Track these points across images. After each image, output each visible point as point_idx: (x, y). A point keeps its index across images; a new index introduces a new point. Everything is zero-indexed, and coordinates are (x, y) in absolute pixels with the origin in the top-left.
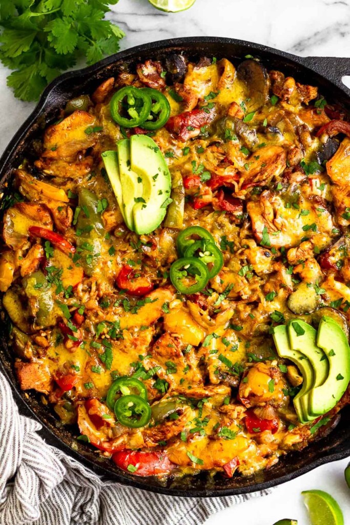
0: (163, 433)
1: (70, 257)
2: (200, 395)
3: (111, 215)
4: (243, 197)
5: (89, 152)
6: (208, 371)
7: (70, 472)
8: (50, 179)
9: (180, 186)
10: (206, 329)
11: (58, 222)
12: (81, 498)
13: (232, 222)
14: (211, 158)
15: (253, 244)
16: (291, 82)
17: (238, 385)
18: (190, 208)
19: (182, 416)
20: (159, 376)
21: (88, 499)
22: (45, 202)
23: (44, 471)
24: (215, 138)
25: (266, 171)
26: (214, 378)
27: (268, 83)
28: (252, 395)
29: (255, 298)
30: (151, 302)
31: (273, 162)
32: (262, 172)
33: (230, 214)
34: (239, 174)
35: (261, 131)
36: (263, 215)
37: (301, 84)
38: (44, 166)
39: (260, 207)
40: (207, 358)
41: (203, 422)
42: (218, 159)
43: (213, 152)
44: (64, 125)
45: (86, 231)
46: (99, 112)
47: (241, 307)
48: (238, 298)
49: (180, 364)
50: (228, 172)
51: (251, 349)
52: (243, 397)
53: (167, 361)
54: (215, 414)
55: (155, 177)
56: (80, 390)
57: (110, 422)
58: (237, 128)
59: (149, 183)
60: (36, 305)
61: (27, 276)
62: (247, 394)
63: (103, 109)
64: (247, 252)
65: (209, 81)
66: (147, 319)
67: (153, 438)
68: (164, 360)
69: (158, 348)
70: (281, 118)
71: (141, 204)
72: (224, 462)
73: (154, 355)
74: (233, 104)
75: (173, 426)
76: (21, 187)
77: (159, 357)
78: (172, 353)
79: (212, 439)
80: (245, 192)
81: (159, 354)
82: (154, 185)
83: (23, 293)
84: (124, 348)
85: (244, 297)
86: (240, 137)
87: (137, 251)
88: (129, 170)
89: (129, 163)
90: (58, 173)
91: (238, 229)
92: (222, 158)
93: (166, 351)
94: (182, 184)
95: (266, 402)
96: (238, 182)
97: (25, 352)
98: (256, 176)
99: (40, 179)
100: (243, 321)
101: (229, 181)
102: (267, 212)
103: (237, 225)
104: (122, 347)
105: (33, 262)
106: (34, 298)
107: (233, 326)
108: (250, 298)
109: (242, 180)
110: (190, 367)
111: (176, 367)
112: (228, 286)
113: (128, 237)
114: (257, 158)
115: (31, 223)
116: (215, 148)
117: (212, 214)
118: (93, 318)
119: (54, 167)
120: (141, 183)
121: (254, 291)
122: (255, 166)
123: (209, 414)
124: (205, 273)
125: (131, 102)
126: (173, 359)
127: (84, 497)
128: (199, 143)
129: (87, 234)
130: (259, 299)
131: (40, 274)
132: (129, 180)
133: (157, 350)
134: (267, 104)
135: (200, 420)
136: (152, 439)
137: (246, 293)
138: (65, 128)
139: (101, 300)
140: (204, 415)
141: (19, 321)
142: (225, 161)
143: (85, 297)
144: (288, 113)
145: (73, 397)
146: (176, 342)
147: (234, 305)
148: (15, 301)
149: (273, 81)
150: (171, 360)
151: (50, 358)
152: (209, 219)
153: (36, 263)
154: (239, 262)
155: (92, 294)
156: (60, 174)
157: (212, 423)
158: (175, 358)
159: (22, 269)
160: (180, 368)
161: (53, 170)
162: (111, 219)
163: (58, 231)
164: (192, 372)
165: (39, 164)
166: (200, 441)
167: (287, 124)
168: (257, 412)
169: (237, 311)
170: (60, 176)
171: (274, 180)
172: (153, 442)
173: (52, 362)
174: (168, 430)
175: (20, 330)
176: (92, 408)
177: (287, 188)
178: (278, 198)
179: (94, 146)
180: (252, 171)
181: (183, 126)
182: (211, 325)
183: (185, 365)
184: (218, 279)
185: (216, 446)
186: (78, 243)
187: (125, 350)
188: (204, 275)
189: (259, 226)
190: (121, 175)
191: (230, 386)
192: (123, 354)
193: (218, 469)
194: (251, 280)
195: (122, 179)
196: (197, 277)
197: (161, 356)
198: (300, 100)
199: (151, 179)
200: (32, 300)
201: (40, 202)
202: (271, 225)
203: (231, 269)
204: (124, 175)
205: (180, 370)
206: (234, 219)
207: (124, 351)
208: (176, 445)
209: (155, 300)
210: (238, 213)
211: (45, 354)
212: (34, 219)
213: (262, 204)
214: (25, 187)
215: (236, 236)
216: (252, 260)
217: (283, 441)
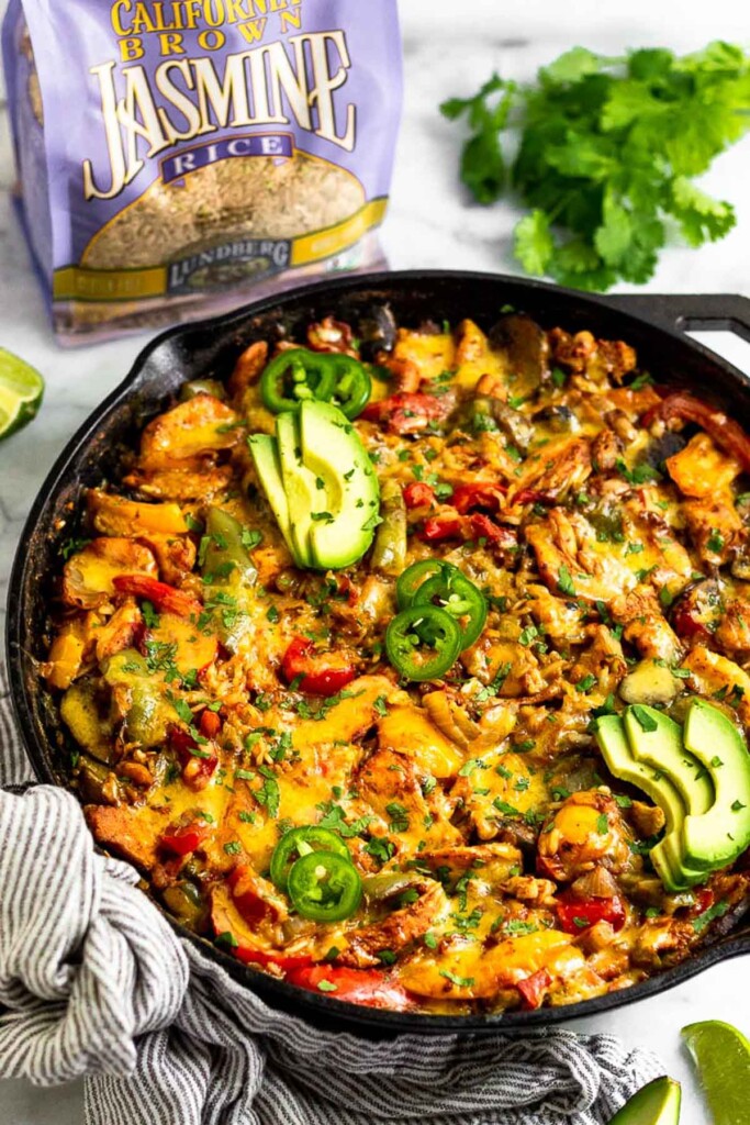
0: (389, 932)
1: (192, 621)
2: (460, 856)
3: (269, 555)
4: (515, 521)
5: (225, 457)
6: (474, 820)
7: (197, 1002)
8: (155, 500)
9: (396, 498)
10: (463, 748)
11: (167, 565)
12: (220, 1091)
13: (499, 563)
14: (454, 462)
15: (542, 591)
16: (586, 337)
17: (536, 840)
18: (417, 543)
19: (426, 895)
20: (373, 833)
21: (236, 1093)
22: (144, 533)
23: (144, 937)
24: (457, 432)
25: (555, 472)
26: (487, 829)
27: (545, 347)
28: (566, 847)
29: (555, 690)
30: (353, 697)
31: (567, 459)
32: (547, 476)
33: (492, 547)
34: (504, 483)
35: (542, 418)
36: (557, 543)
37: (605, 339)
38: (140, 479)
39: (550, 527)
40: (469, 802)
41: (470, 919)
42: (464, 462)
43: (453, 453)
44: (177, 415)
45: (223, 574)
46: (240, 401)
47: (528, 710)
48: (523, 693)
49: (415, 807)
50: (481, 477)
51: (556, 781)
52: (549, 855)
53: (389, 802)
54: (494, 901)
55: (347, 476)
56: (215, 857)
57: (277, 908)
58: (496, 410)
59: (337, 486)
60: (127, 696)
61: (109, 656)
62: (554, 846)
63: (249, 395)
64: (532, 603)
65: (439, 355)
66: (346, 727)
67: (368, 945)
68: (383, 801)
69: (369, 774)
70: (575, 402)
71: (324, 522)
72: (520, 975)
73: (362, 790)
74: (483, 377)
75: (409, 917)
76: (98, 518)
77: (372, 795)
78: (397, 784)
79: (490, 943)
80: (518, 509)
81: (372, 787)
82: (347, 490)
83: (101, 683)
84: (301, 777)
85: (533, 688)
86: (503, 427)
87: (319, 616)
88: (300, 465)
89: (299, 452)
90: (166, 491)
91: (511, 575)
92: (472, 460)
93: (387, 779)
94: (400, 495)
95: (595, 861)
96: (505, 494)
97: (104, 790)
98: (536, 481)
99: (135, 499)
100: (534, 733)
101: (487, 491)
102: (564, 536)
103: (509, 570)
104: (298, 774)
105: (120, 630)
106: (124, 686)
107: (516, 746)
108: (544, 691)
109: (512, 490)
110: (435, 817)
111: (407, 815)
112: (500, 668)
113: (302, 589)
114: (538, 457)
115: (116, 572)
116: (457, 448)
117: (459, 550)
118: (238, 722)
119: (159, 481)
120: (322, 491)
121: (551, 679)
122: (536, 469)
123: (480, 903)
124: (453, 632)
125: (300, 375)
126: (402, 798)
127: (227, 1088)
128: (427, 442)
129: (224, 580)
130: (563, 692)
131: (133, 654)
132: (300, 484)
133: (366, 777)
134: (546, 385)
135: (464, 915)
136: (365, 946)
137: (537, 683)
138: (180, 422)
139: (253, 694)
140: (470, 907)
141: (92, 743)
142: (479, 462)
143: (222, 690)
144: (587, 395)
145: (202, 872)
146: (404, 762)
147: (515, 705)
148: (85, 707)
149: (554, 342)
150: (396, 799)
151: (153, 808)
152: (454, 557)
153: (127, 632)
154: (519, 622)
155: (236, 681)
156: (171, 491)
157: (489, 919)
158: (405, 794)
159: (98, 644)
160: (416, 815)
161: (158, 486)
162: (270, 559)
163: (170, 582)
164: (440, 825)
165: (131, 479)
166: (465, 950)
167: (586, 410)
168: (580, 885)
169: (522, 719)
170: (171, 495)
171: (571, 491)
172: (369, 953)
173: (158, 814)
174: (398, 925)
175: (93, 759)
176: (241, 879)
177: (597, 503)
178: (581, 517)
179: (235, 447)
180: (529, 478)
181: (395, 410)
182: (473, 736)
183: (427, 811)
184: (479, 656)
185: (498, 950)
186: (207, 596)
187: (305, 780)
188: (450, 635)
189: (551, 560)
190: (285, 476)
191: (520, 844)
192: (299, 788)
193: (508, 994)
194: (545, 659)
195: (287, 483)
196: (439, 643)
197: (375, 791)
198: (605, 370)
199: (341, 479)
200: (119, 690)
201: (135, 535)
202: (575, 564)
203: (504, 635)
204: (290, 474)
205: (417, 821)
206: (502, 555)
207: (300, 783)
208: (416, 960)
209: (360, 693)
210: (509, 542)
211: (143, 797)
212: (122, 563)
213: (553, 521)
214: (105, 518)
215: (509, 585)
216: (542, 614)
217: (637, 942)
